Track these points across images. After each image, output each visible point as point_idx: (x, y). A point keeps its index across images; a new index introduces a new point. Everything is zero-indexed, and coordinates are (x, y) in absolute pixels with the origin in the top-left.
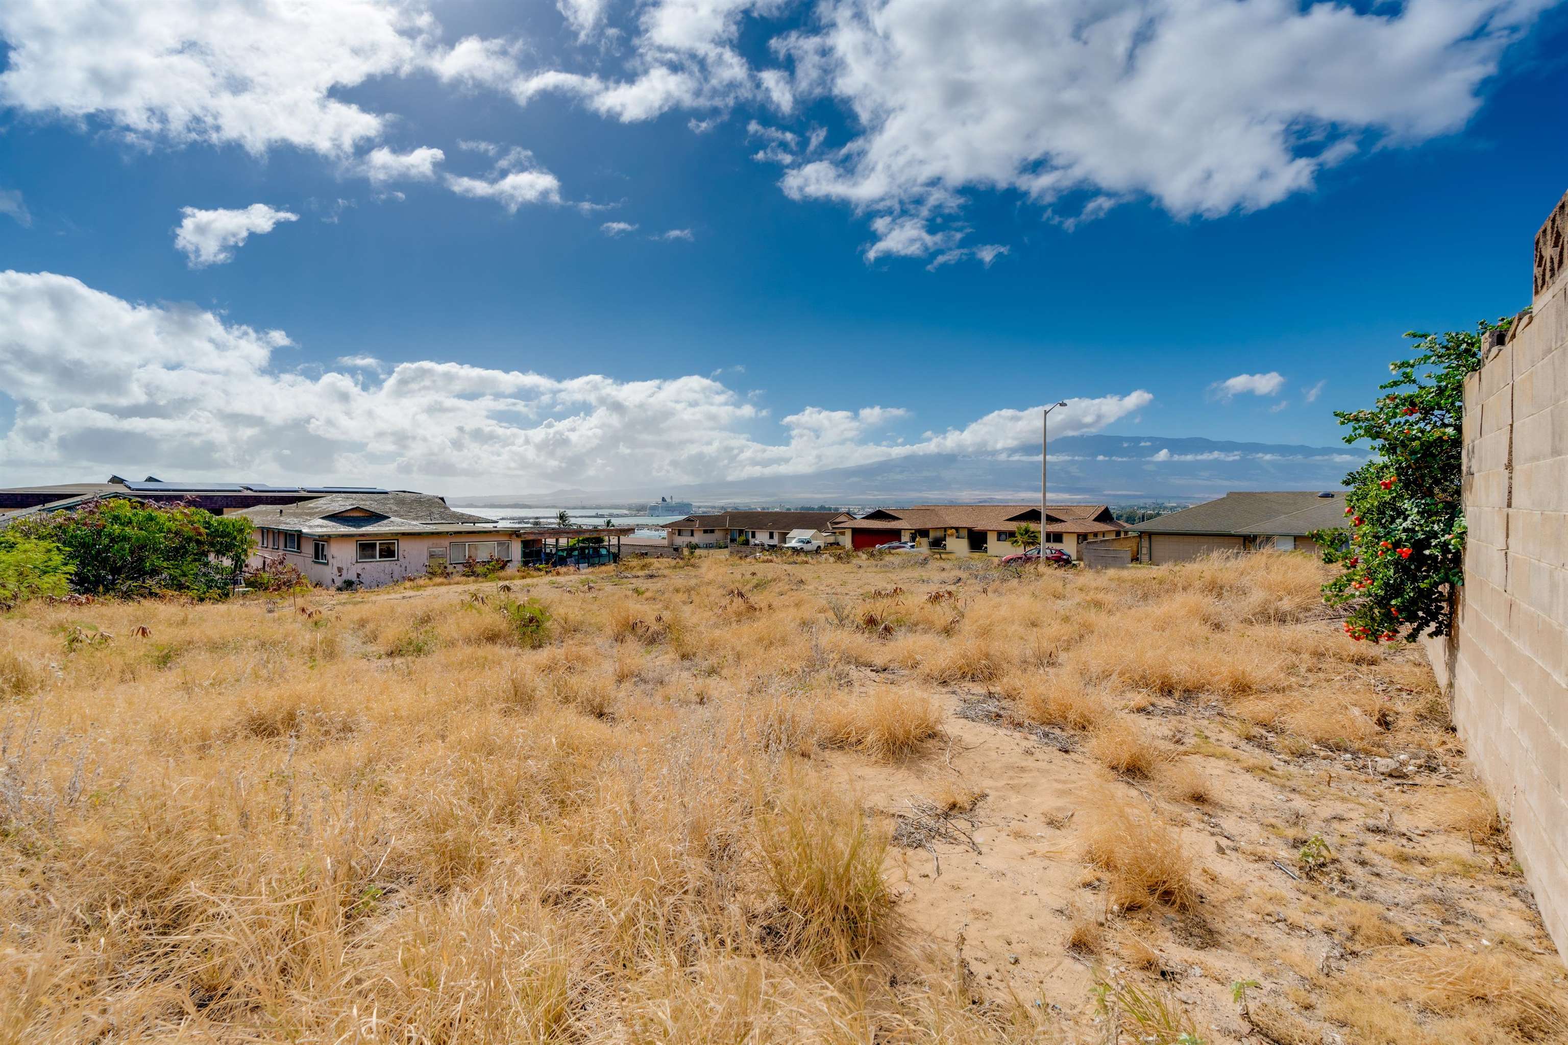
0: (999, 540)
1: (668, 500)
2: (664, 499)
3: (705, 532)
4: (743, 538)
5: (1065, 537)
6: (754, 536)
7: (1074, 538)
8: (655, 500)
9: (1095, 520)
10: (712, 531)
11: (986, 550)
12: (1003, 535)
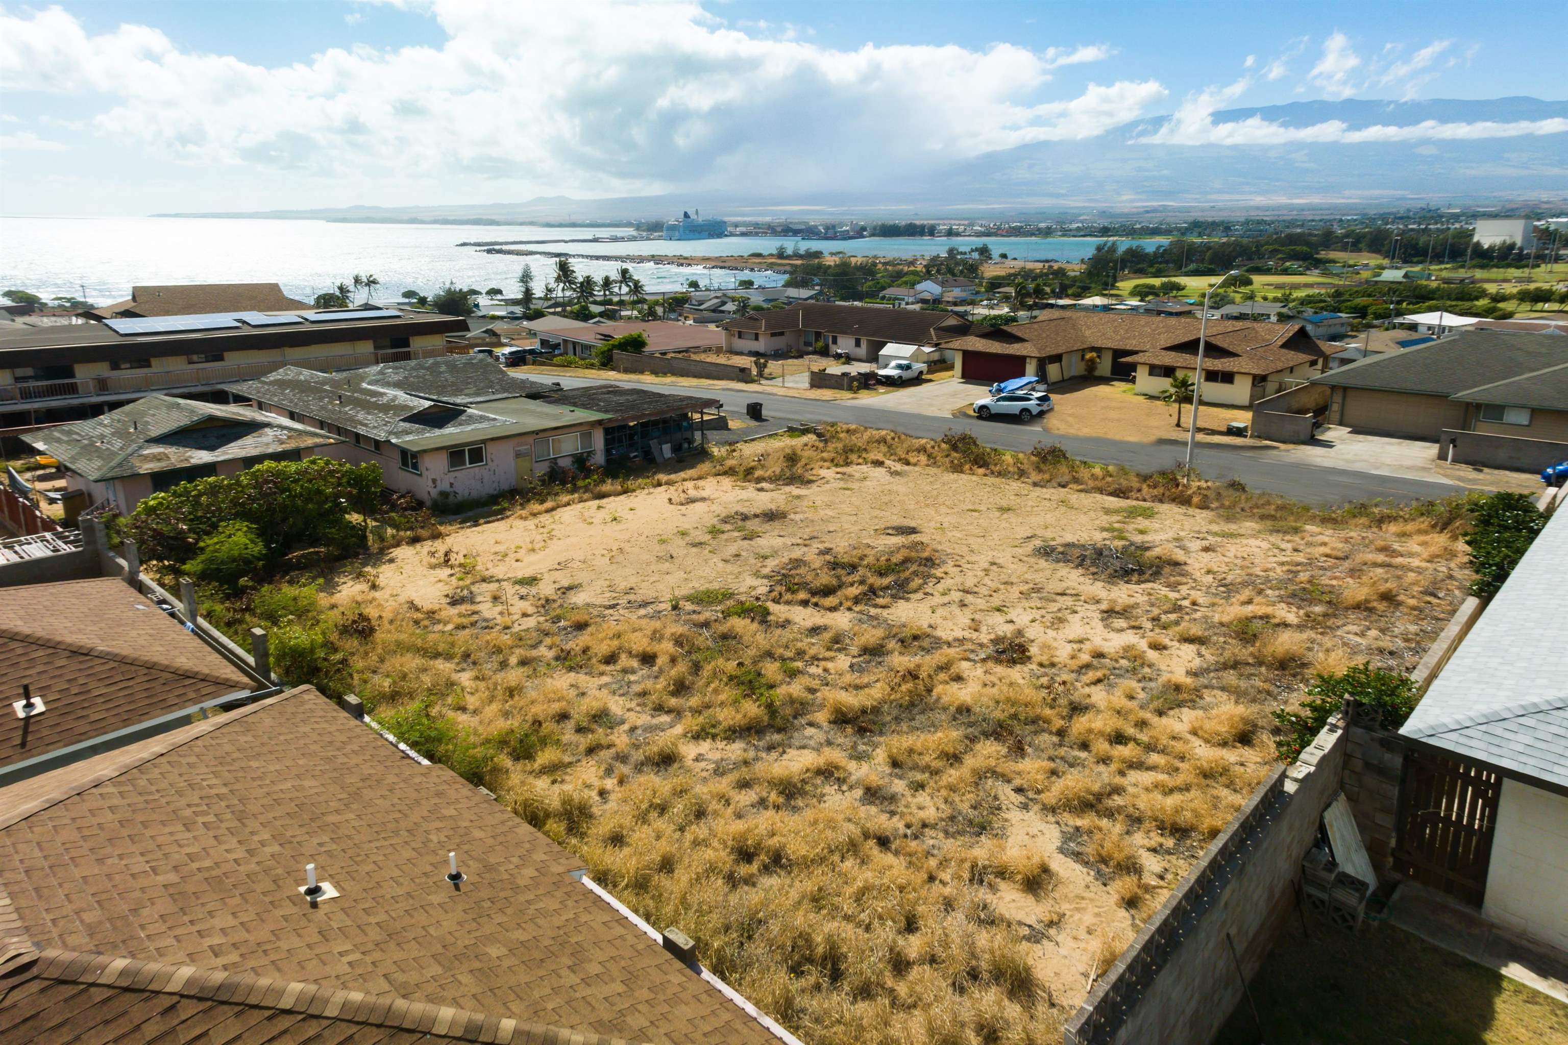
0: (1151, 374)
1: (693, 216)
2: (686, 215)
3: (773, 335)
4: (820, 344)
5: (1237, 378)
6: (835, 342)
7: (1248, 381)
8: (673, 217)
9: (1284, 346)
10: (782, 334)
11: (1133, 381)
12: (1156, 370)
